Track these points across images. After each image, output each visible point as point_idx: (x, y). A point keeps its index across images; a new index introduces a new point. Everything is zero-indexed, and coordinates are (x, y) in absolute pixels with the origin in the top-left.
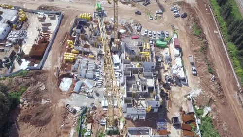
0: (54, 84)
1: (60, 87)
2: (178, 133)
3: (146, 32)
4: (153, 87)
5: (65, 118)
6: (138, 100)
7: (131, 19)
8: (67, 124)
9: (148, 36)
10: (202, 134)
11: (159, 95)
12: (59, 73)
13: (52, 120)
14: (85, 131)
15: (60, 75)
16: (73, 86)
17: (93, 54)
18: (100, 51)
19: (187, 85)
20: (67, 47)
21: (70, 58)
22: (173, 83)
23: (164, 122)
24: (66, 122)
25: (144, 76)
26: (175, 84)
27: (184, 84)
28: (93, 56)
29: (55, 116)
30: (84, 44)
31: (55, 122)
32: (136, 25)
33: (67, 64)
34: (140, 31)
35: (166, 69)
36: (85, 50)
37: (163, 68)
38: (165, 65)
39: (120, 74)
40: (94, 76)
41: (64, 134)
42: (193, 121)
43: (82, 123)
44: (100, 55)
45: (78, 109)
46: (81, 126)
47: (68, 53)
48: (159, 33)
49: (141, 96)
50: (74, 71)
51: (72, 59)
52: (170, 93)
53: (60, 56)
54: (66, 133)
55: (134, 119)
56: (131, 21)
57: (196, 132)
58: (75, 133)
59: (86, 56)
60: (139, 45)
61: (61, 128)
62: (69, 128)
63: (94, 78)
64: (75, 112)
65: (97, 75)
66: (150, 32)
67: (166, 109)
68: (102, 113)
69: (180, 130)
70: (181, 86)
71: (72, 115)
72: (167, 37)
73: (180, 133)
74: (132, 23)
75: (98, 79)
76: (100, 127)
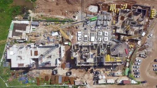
0: (93, 2)
1: (91, 6)
2: (64, 74)
3: (138, 61)
4: (86, 61)
5: (71, 12)
6: (79, 52)
7: (153, 50)
8: (67, 13)
9: (135, 62)
10: (63, 86)
11: (83, 65)
12: (100, 3)
13: (70, 5)
14: (64, 24)
15: (99, 4)
16: (91, 13)
17: (116, 23)
18: (119, 28)
19: (94, 84)
20: (122, 5)
21: (111, 8)
22: (95, 75)
23: (70, 67)
24: (69, 13)
25: (95, 57)
26: (94, 76)
27: (94, 82)
28: (114, 23)
29: (72, 6)
30: (125, 16)
31: (68, 7)
32: (146, 54)
33: (107, 7)
34: (140, 56)
35: (105, 72)
36: (119, 18)
37: (106, 70)
38: (109, 72)
39: (101, 42)
40: (98, 26)
41: (62, 13)
42: (70, 83)
43: (68, 22)
44: (116, 28)
45: (76, 18)
46: (66, 21)
47: (115, 6)
48: (138, 71)
49: (81, 54)
50: (102, 13)
51: (111, 10)
52: (89, 72)
53: (114, 2)
54: (63, 14)
55: (71, 50)
56: (150, 50)
57: (65, 84)
58: (62, 18)
59: (115, 19)
60: (119, 54)
61: (65, 11)
62: (65, 15)
63: (97, 25)
64: (74, 17)
65: (99, 27)
66: (139, 64)
67: (77, 69)
68: (74, 33)
69: (65, 75)
70: (93, 80)
71: (73, 16)
72: (134, 76)
73: (63, 75)
74: (148, 50)
75: (96, 28)
76: (66, 32)
